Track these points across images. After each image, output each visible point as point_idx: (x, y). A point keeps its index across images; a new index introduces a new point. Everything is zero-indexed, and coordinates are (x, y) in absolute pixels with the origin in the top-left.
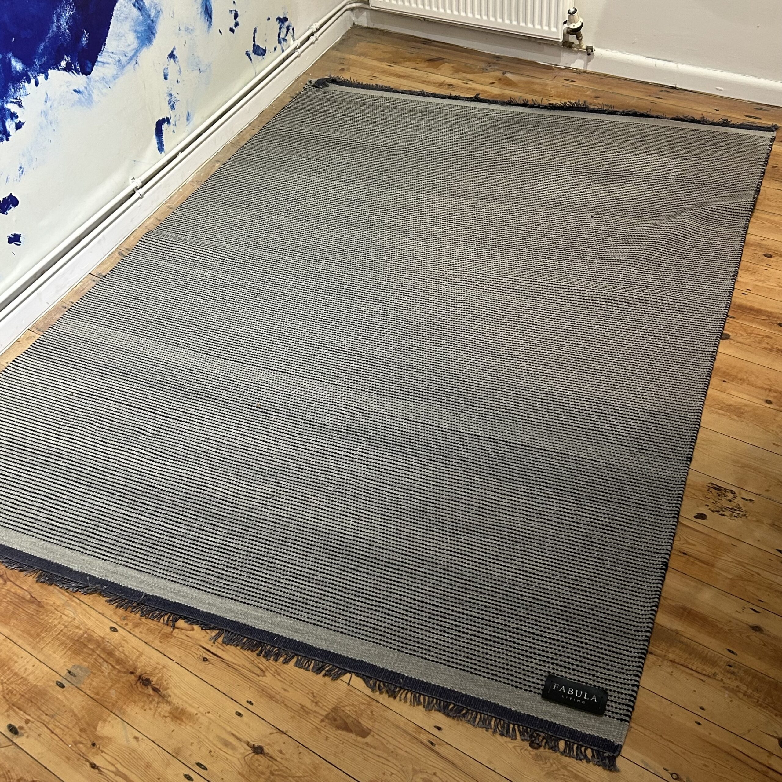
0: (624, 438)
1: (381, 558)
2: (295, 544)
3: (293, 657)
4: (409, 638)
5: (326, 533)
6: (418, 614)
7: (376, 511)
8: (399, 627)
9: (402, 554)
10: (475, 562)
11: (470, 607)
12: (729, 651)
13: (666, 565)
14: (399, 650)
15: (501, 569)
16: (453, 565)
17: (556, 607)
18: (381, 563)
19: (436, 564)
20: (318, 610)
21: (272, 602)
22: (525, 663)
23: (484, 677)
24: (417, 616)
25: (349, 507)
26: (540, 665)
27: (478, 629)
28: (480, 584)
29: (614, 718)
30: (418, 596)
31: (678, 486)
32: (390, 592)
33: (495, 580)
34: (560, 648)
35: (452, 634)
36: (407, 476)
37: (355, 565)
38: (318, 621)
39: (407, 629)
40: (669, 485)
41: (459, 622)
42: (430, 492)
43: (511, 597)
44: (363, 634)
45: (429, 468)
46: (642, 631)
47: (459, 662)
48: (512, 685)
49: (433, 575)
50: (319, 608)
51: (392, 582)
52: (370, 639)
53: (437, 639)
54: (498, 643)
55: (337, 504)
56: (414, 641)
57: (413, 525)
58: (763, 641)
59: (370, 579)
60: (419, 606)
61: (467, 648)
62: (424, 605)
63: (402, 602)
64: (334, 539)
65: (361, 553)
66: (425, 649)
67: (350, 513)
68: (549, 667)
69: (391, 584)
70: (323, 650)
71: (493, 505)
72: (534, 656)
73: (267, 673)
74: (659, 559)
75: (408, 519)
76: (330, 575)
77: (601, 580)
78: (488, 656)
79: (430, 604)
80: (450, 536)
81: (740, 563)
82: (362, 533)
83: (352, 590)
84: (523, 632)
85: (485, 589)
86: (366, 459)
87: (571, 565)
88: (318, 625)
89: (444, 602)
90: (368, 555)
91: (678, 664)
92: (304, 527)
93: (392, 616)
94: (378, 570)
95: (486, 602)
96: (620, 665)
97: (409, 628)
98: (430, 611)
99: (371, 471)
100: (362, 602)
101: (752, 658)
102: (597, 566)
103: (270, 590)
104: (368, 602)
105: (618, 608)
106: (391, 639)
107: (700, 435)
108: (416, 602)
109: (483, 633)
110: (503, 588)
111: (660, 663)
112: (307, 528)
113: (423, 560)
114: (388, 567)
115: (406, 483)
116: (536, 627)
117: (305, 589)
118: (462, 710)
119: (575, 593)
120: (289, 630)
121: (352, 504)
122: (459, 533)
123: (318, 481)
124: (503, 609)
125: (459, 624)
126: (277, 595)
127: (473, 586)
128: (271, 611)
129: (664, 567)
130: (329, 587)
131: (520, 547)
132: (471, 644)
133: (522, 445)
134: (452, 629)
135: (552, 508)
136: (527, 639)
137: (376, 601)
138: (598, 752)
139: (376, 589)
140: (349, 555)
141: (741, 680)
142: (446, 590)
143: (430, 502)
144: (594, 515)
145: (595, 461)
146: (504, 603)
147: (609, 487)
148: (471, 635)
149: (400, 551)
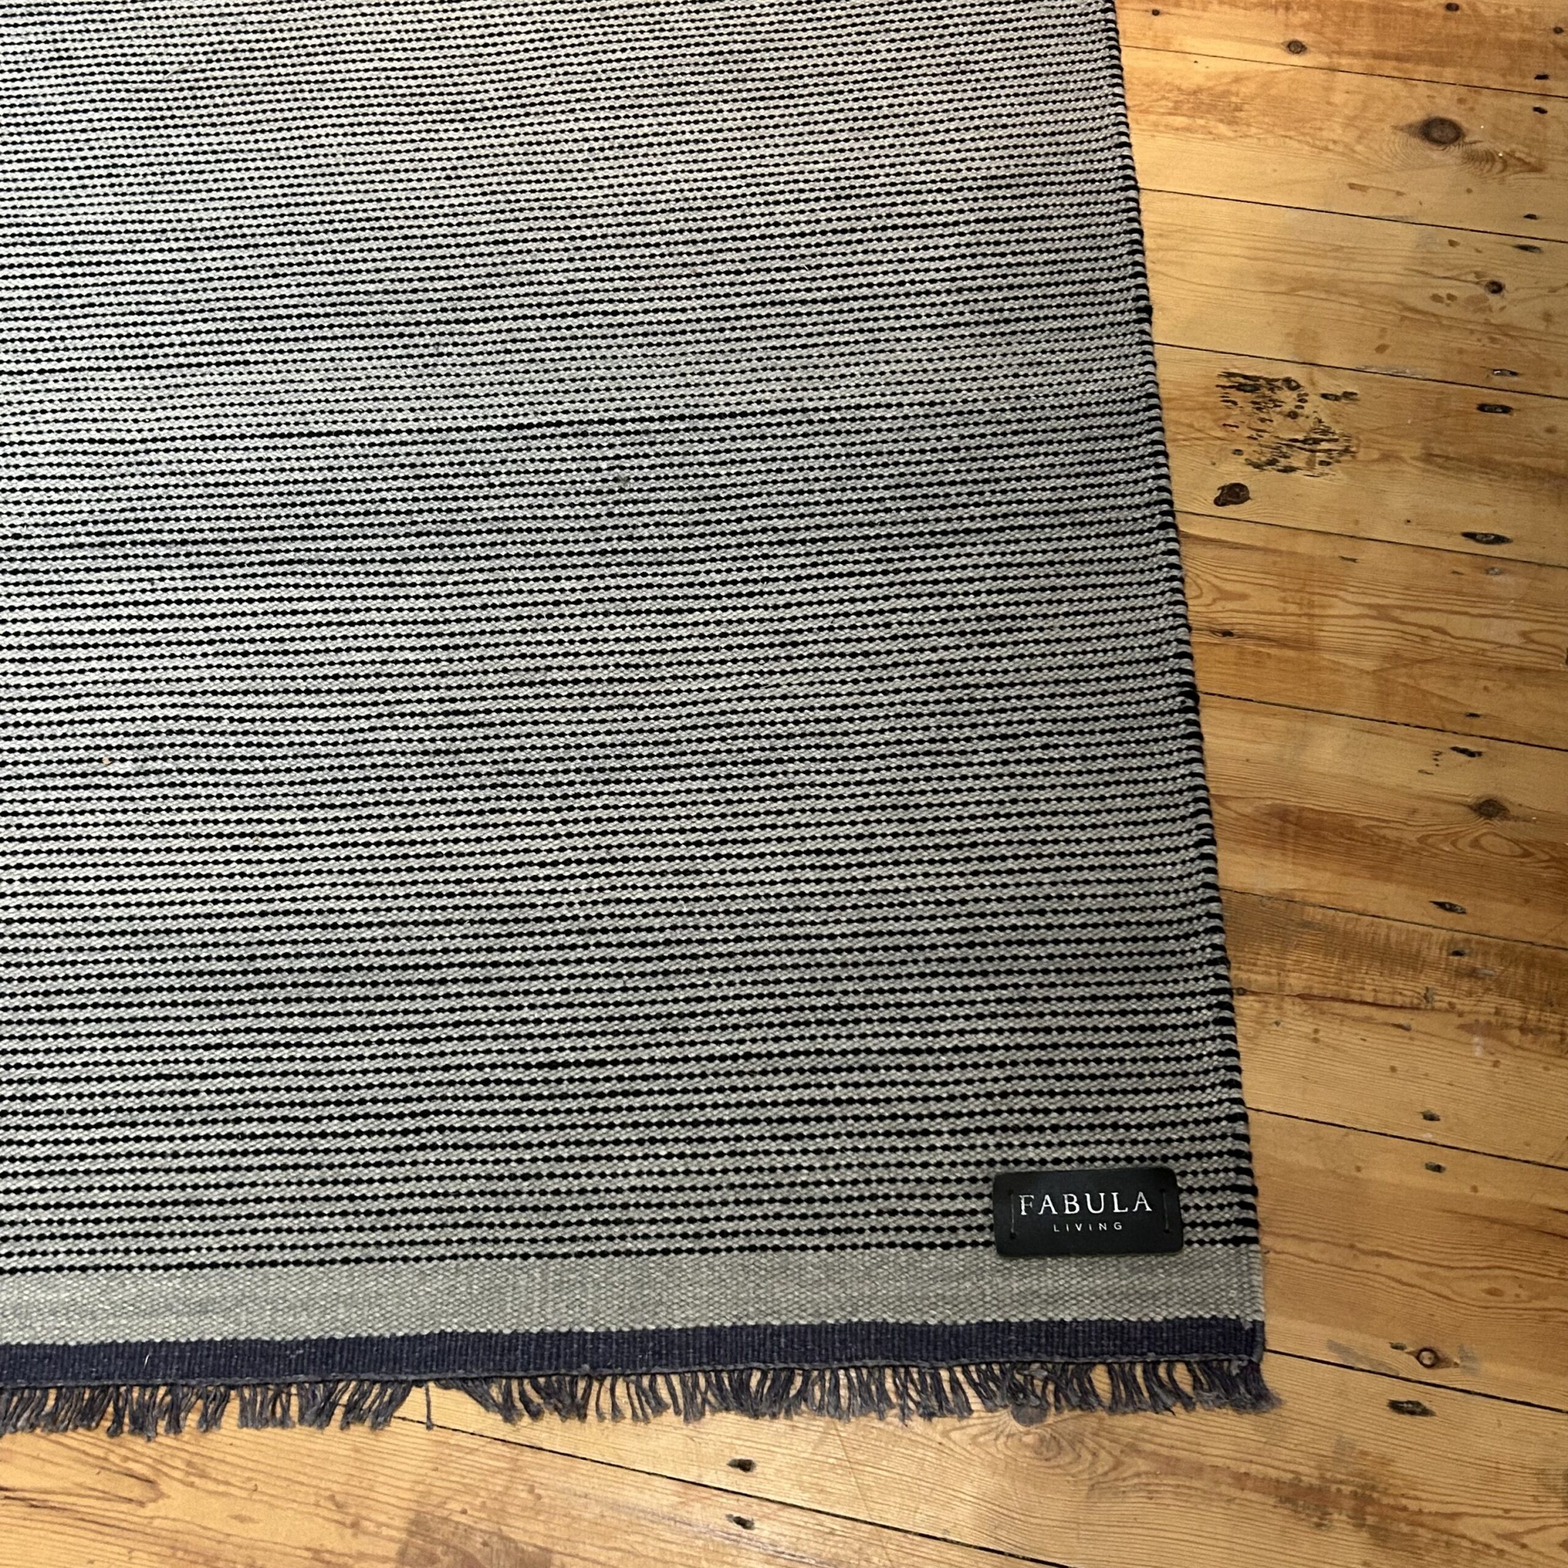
0: (944, 298)
1: (378, 961)
2: (83, 1006)
3: (225, 1399)
4: (555, 1202)
5: (168, 932)
6: (556, 1112)
7: (301, 800)
8: (513, 1177)
9: (436, 923)
10: (663, 873)
11: (699, 1029)
12: (1441, 905)
13: (1191, 692)
14: (539, 1256)
15: (745, 871)
16: (601, 909)
17: (939, 940)
18: (382, 977)
19: (551, 919)
20: (244, 1210)
21: (89, 1236)
22: (913, 1157)
23: (816, 1248)
24: (554, 1120)
25: (208, 815)
26: (959, 1148)
27: (745, 1097)
28: (701, 942)
29: (1213, 1242)
30: (535, 1051)
31: (1142, 416)
32: (447, 1068)
33: (739, 912)
34: (996, 1072)
35: (676, 1140)
36: (351, 643)
37: (302, 1014)
38: (258, 1247)
39: (539, 1176)
40: (1115, 420)
41: (685, 1091)
42: (444, 674)
43: (802, 952)
44: (412, 1243)
45: (412, 591)
46: (1196, 934)
47: (730, 1227)
48: (904, 1246)
49: (553, 962)
50: (245, 1201)
51: (439, 1032)
52: (441, 1250)
53: (639, 1174)
54: (819, 1119)
55: (167, 817)
56: (575, 1208)
57: (433, 809)
58: (1516, 842)
59: (367, 1043)
60: (546, 1081)
61: (737, 1171)
62: (561, 1073)
63: (494, 1089)
64: (205, 945)
65: (308, 963)
66: (617, 1222)
67: (220, 835)
68: (985, 1146)
69: (438, 1040)
70: (308, 1340)
71: (648, 659)
72: (933, 1125)
73: (164, 1485)
74: (1168, 679)
75: (410, 796)
76: (238, 1075)
77: (1032, 807)
78: (804, 1176)
79: (577, 1064)
80: (558, 810)
81: (1382, 613)
82: (283, 893)
83: (327, 1103)
84: (875, 1059)
85: (720, 955)
86: (200, 624)
87: (935, 784)
88: (262, 1264)
89: (617, 1041)
90: (331, 963)
91: (1324, 998)
92: (89, 935)
93: (480, 1146)
94: (380, 1006)
95: (737, 997)
96: (1173, 1066)
97: (544, 1167)
98: (588, 1087)
99: (233, 661)
100: (370, 1133)
101: (1507, 908)
102: (1005, 763)
103: (65, 1198)
104: (388, 1125)
105: (1109, 881)
106: (503, 1225)
107: (1148, 220)
108: (535, 1073)
109: (763, 1104)
110: (771, 931)
111: (1273, 1015)
112: (100, 934)
113: (505, 921)
114: (409, 983)
115: (358, 669)
116: (905, 1028)
117: (175, 1155)
118: (790, 1381)
119: (975, 873)
120: (179, 1314)
121: (214, 802)
122: (583, 790)
123: (72, 754)
124: (793, 1002)
125: (685, 1100)
126: (93, 1205)
127: (683, 957)
128: (97, 1268)
129: (1190, 703)
130: (250, 1120)
131: (774, 774)
132: (743, 1154)
133: (662, 419)
134: (671, 1124)
135: (819, 610)
136: (894, 1075)
137: (413, 1115)
138: (1205, 1364)
139: (399, 1070)
140: (271, 986)
141: (1501, 987)
142: (610, 998)
143: (457, 713)
144: (943, 595)
145: (889, 406)
146: (790, 981)
147: (953, 483)
148: (732, 1122)
149: (427, 916)
